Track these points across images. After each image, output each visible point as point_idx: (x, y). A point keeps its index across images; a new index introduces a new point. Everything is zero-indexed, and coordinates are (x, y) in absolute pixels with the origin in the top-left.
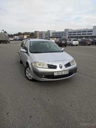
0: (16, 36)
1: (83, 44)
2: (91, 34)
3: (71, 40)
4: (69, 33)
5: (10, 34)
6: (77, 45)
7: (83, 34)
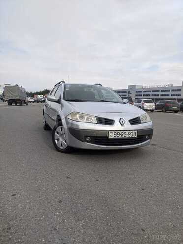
0: (39, 96)
1: (164, 110)
2: (179, 95)
3: (141, 101)
4: (137, 92)
5: (30, 92)
6: (152, 111)
7: (162, 95)
